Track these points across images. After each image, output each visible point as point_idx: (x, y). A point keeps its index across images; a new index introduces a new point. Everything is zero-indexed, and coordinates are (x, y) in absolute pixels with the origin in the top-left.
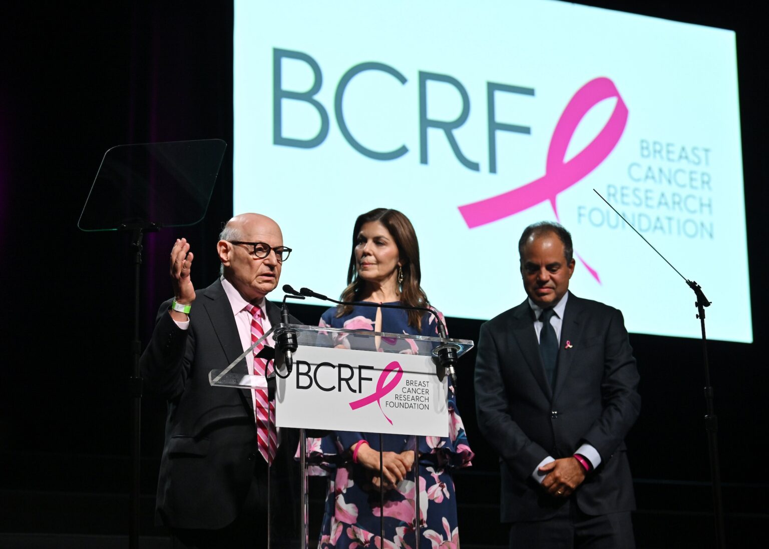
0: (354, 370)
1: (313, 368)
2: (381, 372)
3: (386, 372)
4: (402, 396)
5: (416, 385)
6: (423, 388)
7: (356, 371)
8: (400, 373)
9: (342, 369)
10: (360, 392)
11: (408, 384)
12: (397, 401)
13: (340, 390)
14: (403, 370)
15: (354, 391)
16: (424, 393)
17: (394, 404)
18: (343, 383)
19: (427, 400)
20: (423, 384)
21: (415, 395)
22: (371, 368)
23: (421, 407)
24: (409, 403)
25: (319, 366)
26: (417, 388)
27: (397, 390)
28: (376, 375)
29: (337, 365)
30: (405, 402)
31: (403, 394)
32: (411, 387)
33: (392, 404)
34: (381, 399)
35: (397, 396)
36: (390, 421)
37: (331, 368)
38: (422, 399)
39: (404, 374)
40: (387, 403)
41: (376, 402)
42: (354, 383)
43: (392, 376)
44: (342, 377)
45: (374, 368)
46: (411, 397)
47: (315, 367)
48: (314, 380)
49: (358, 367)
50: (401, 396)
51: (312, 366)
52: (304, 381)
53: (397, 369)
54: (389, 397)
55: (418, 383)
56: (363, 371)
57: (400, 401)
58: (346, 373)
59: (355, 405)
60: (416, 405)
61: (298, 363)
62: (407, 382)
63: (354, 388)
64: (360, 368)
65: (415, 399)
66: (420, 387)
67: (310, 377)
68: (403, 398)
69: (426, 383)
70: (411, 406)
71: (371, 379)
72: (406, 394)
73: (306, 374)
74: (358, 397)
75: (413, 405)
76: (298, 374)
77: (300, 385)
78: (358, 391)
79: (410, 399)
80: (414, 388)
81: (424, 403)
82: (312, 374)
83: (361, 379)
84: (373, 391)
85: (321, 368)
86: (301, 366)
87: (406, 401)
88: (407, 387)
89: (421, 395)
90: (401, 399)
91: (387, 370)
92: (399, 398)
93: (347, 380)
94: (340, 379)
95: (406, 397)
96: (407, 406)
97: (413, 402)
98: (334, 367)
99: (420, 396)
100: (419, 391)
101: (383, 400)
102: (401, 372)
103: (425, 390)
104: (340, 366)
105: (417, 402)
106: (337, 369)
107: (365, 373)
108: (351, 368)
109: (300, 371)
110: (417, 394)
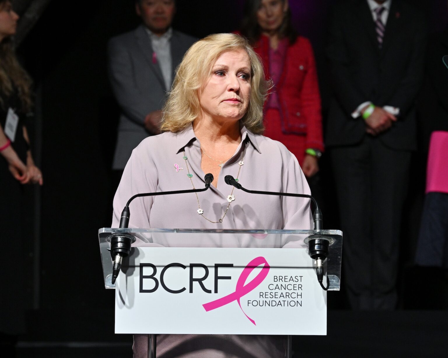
0: (209, 269)
1: (159, 270)
2: (243, 269)
3: (248, 269)
4: (269, 294)
5: (286, 280)
6: (295, 283)
7: (212, 271)
8: (266, 270)
9: (195, 269)
10: (216, 291)
11: (276, 280)
12: (262, 299)
13: (191, 291)
14: (270, 265)
15: (209, 292)
16: (297, 288)
17: (258, 303)
18: (196, 284)
19: (299, 297)
20: (294, 279)
21: (284, 292)
22: (231, 266)
23: (292, 304)
24: (277, 300)
25: (167, 267)
26: (287, 284)
27: (262, 287)
28: (236, 274)
29: (189, 265)
30: (271, 300)
31: (270, 291)
32: (279, 283)
33: (255, 303)
34: (242, 299)
35: (262, 294)
36: (253, 322)
37: (181, 269)
38: (294, 295)
39: (271, 270)
40: (249, 302)
41: (236, 301)
42: (209, 283)
43: (255, 272)
44: (194, 277)
45: (234, 265)
46: (279, 294)
47: (162, 268)
48: (160, 283)
49: (214, 265)
50: (266, 294)
51: (158, 268)
52: (149, 284)
53: (263, 265)
54: (253, 295)
55: (289, 278)
56: (220, 269)
57: (265, 299)
58: (199, 273)
59: (209, 307)
60: (286, 303)
61: (142, 266)
62: (275, 278)
63: (207, 288)
64: (217, 266)
65: (285, 296)
66: (291, 282)
67: (156, 280)
68: (269, 296)
69: (299, 278)
70: (279, 304)
71: (229, 278)
72: (274, 291)
73: (151, 277)
74: (213, 297)
75: (282, 303)
76: (142, 277)
77: (144, 289)
78: (213, 291)
79: (278, 296)
80: (284, 284)
81: (296, 300)
82: (158, 276)
83: (217, 278)
84: (233, 290)
85: (169, 269)
86: (145, 269)
87: (274, 299)
88: (275, 284)
89: (293, 291)
90: (267, 296)
91: (250, 267)
92: (264, 296)
93: (200, 281)
94: (192, 280)
95: (274, 294)
96: (274, 303)
97: (282, 299)
98: (184, 267)
99: (290, 292)
100: (290, 287)
101: (244, 299)
102: (267, 267)
103: (297, 286)
104: (192, 266)
105: (287, 299)
106: (188, 269)
107: (222, 272)
108: (205, 267)
109: (144, 274)
110: (287, 291)
